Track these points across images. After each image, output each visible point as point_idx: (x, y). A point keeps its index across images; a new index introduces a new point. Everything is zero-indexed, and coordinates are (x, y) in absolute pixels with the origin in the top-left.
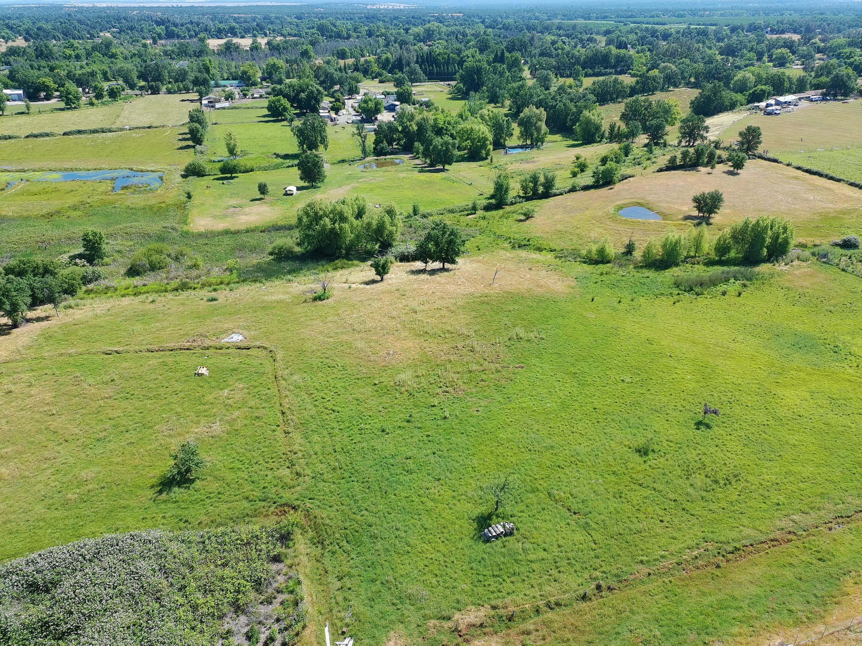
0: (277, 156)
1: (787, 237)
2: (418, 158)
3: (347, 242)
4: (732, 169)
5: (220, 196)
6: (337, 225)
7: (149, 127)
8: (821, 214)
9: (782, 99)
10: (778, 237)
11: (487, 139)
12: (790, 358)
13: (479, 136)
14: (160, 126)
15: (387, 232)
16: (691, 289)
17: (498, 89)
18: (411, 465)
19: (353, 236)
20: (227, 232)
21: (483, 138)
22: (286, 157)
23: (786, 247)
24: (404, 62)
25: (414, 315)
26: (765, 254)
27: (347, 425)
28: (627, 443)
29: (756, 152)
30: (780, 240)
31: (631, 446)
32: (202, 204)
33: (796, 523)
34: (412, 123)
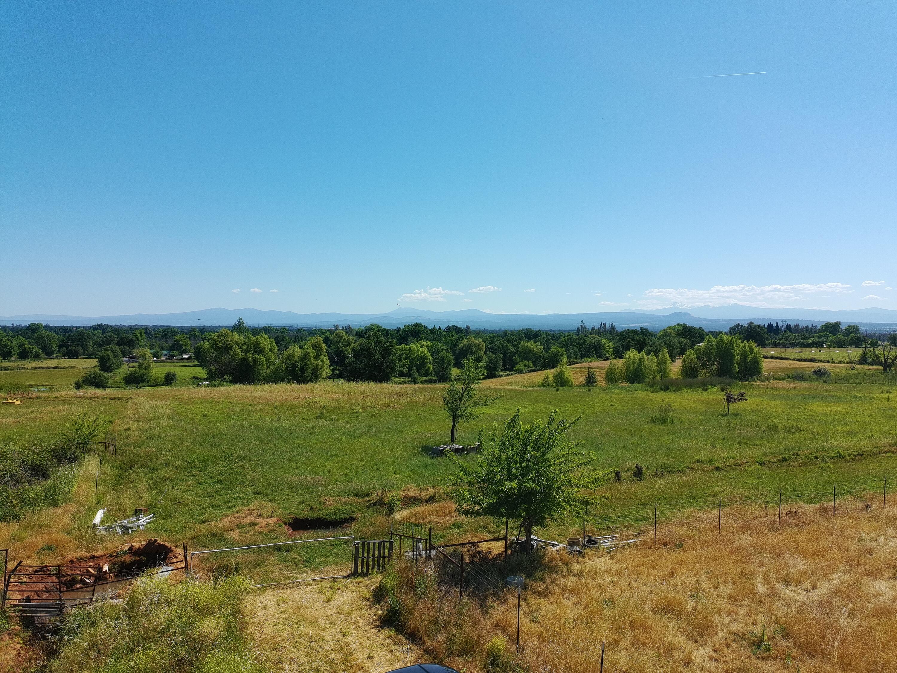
1: (755, 356)
3: (261, 378)
6: (250, 355)
7: (55, 368)
10: (746, 357)
11: (426, 358)
13: (418, 355)
14: (68, 367)
15: (310, 368)
16: (668, 389)
19: (269, 371)
21: (421, 357)
23: (757, 368)
26: (737, 370)
30: (749, 359)
34: (348, 348)
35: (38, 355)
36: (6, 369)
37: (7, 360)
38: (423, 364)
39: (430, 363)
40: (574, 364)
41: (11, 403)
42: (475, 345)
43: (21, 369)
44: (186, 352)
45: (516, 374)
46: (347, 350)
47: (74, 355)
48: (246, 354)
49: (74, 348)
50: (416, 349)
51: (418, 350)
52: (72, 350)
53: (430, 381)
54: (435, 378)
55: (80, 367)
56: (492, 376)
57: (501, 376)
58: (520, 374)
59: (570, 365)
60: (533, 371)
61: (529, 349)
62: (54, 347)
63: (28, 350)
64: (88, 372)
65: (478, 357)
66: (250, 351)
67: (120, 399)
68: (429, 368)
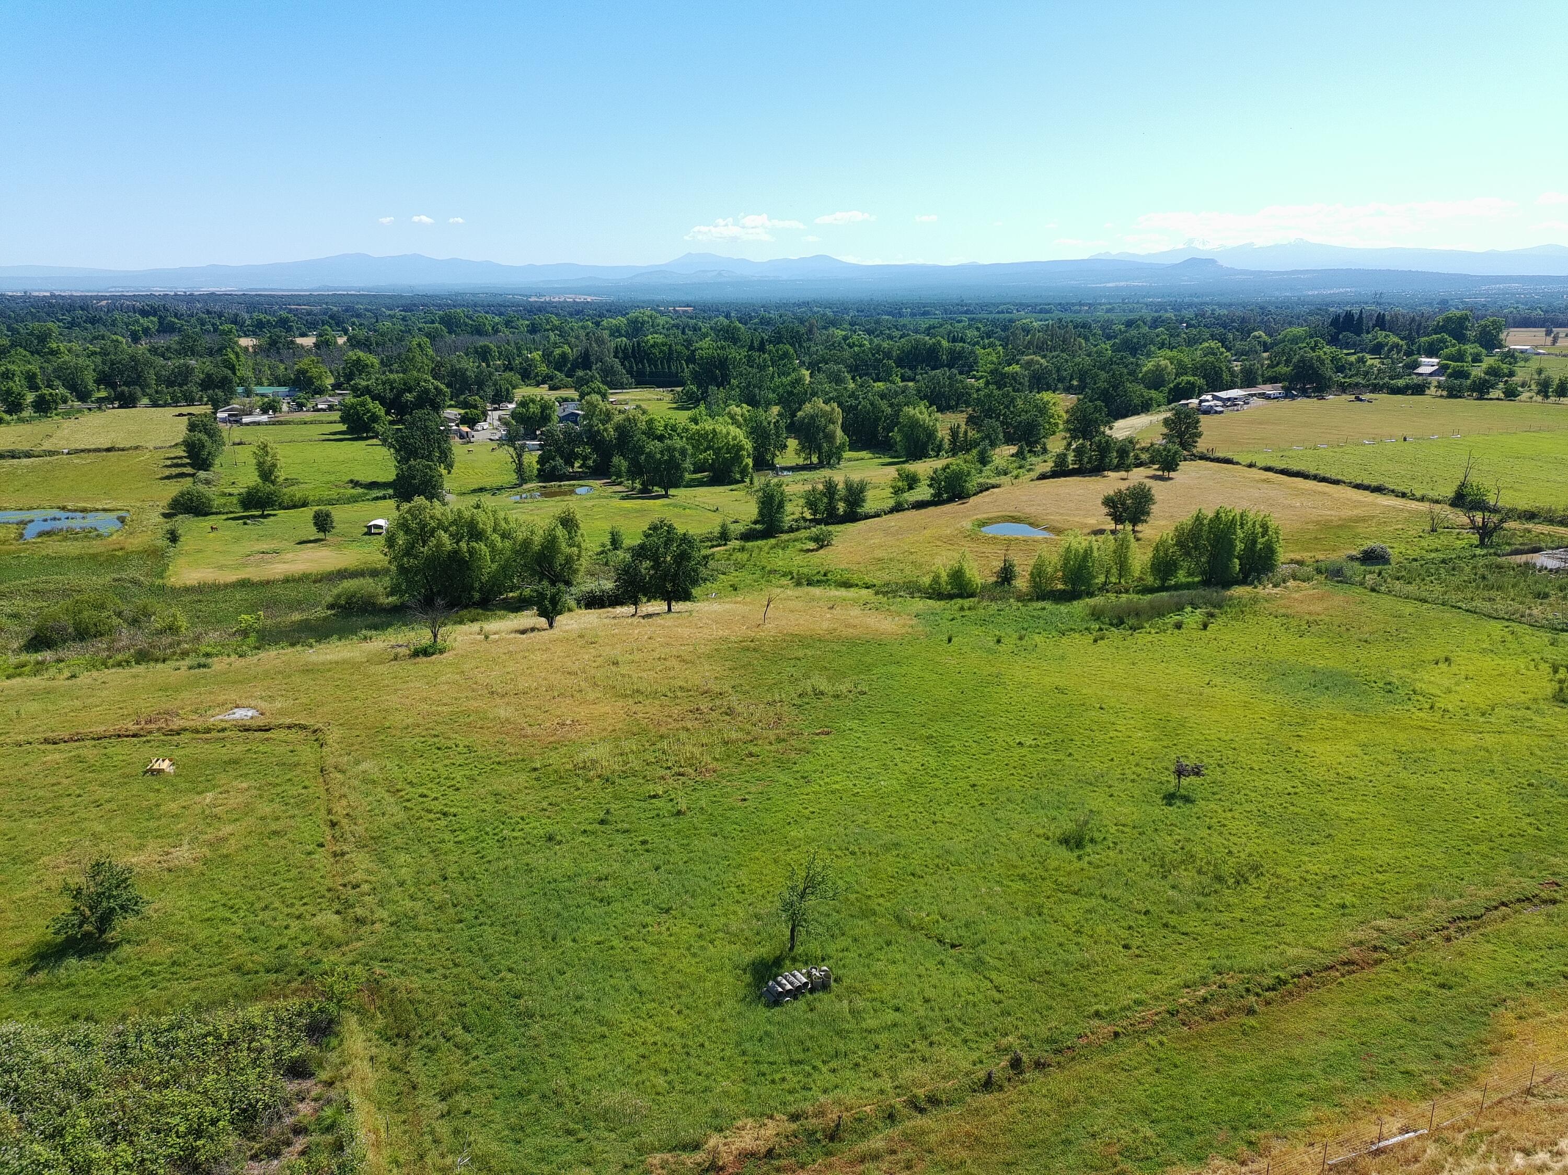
0: (355, 484)
1: (1270, 541)
2: (620, 484)
3: (484, 579)
4: (1160, 473)
5: (237, 540)
6: (463, 545)
7: (108, 450)
8: (1318, 523)
9: (1223, 394)
10: (1254, 542)
11: (741, 448)
12: (1313, 703)
13: (728, 443)
14: (130, 448)
15: (560, 559)
16: (1122, 622)
17: (757, 391)
18: (609, 889)
19: (494, 566)
20: (244, 584)
21: (734, 446)
22: (373, 485)
23: (1270, 558)
24: (593, 359)
25: (614, 668)
26: (1238, 568)
27: (473, 833)
28: (1041, 831)
29: (1195, 451)
30: (1259, 546)
31: (1050, 834)
32: (200, 551)
33: (1383, 932)
34: (608, 426)
35: (65, 402)
36: (28, 455)
37: (15, 417)
38: (738, 458)
39: (749, 456)
40: (987, 489)
41: (160, 771)
42: (824, 414)
43: (51, 453)
44: (320, 391)
45: (892, 511)
46: (606, 430)
47: (127, 402)
48: (457, 543)
49: (126, 389)
50: (724, 431)
51: (728, 433)
52: (123, 393)
53: (747, 536)
54: (758, 527)
55: (151, 446)
56: (852, 517)
57: (867, 517)
58: (898, 511)
59: (981, 491)
60: (920, 505)
61: (917, 421)
62: (91, 385)
63: (48, 397)
64: (169, 462)
65: (830, 437)
66: (463, 537)
67: (303, 727)
68: (747, 465)
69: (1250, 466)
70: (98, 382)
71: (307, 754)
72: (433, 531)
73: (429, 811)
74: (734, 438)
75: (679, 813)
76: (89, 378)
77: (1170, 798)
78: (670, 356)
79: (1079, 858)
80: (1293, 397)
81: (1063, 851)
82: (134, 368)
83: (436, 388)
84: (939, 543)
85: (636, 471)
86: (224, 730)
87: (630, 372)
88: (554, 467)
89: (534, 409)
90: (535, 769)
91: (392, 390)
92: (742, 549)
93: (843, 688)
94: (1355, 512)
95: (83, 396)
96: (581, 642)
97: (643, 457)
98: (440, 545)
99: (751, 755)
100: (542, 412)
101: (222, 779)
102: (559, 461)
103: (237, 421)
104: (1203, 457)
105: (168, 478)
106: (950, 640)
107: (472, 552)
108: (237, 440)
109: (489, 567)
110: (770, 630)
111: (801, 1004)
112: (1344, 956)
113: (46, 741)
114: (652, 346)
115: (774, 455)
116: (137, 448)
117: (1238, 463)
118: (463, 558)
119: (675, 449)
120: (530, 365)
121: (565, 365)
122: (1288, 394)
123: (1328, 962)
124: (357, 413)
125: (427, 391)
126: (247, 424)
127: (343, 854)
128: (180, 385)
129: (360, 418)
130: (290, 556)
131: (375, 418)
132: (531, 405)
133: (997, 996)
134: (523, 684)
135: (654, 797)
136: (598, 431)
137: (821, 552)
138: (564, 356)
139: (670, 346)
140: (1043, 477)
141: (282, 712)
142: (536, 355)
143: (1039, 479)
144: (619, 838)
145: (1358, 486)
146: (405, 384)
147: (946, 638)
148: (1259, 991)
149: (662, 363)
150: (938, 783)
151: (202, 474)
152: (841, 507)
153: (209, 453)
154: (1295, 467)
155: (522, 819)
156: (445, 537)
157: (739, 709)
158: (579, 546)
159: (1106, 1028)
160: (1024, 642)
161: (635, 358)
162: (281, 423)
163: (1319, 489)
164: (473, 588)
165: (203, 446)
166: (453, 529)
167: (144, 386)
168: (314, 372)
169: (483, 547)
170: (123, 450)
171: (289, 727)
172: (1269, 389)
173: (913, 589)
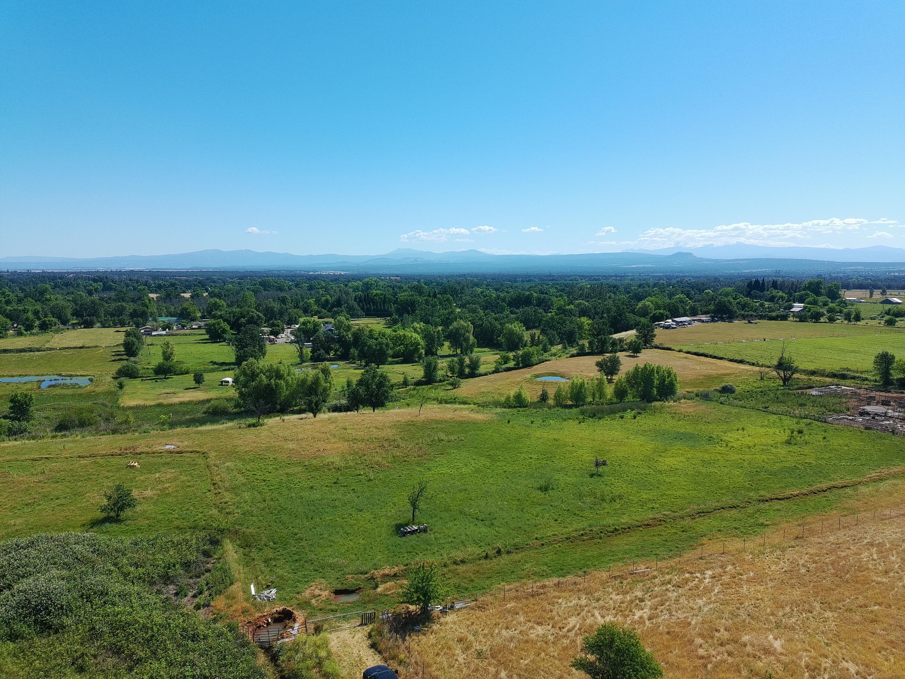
0: (214, 363)
1: (672, 380)
2: (354, 363)
3: (282, 398)
4: (633, 354)
5: (153, 388)
6: (273, 381)
7: (81, 348)
8: (705, 376)
9: (678, 319)
10: (664, 380)
11: (419, 344)
13: (411, 342)
14: (92, 347)
15: (320, 390)
16: (594, 415)
17: (430, 318)
20: (159, 405)
21: (415, 343)
22: (223, 364)
23: (672, 388)
24: (342, 302)
26: (656, 392)
29: (653, 344)
30: (666, 382)
31: (534, 486)
33: (666, 516)
34: (348, 333)
35: (55, 325)
36: (38, 350)
37: (29, 332)
38: (416, 350)
39: (423, 348)
40: (543, 362)
41: (134, 466)
42: (463, 327)
43: (51, 349)
44: (194, 319)
45: (493, 372)
46: (347, 335)
47: (88, 325)
48: (270, 380)
49: (89, 318)
50: (410, 335)
51: (412, 336)
52: (87, 320)
53: (419, 383)
54: (423, 379)
55: (103, 346)
56: (473, 375)
57: (481, 375)
58: (496, 373)
59: (540, 363)
60: (509, 369)
61: (513, 331)
62: (69, 316)
63: (47, 322)
64: (114, 354)
65: (467, 340)
66: (272, 377)
67: (198, 452)
68: (422, 353)
69: (680, 351)
70: (73, 315)
71: (200, 461)
72: (258, 374)
73: (257, 480)
74: (415, 339)
75: (370, 480)
76: (69, 312)
77: (592, 476)
78: (384, 301)
79: (545, 494)
80: (716, 321)
81: (539, 492)
82: (94, 308)
83: (258, 316)
84: (513, 385)
85: (362, 356)
86: (161, 453)
87: (362, 309)
88: (320, 354)
89: (309, 326)
90: (305, 466)
91: (234, 317)
92: (414, 389)
93: (452, 438)
94: (726, 372)
95: (64, 322)
96: (329, 422)
97: (366, 348)
98: (261, 381)
99: (405, 461)
100: (314, 328)
101: (163, 469)
102: (322, 351)
103: (149, 334)
104: (656, 347)
105: (114, 361)
106: (509, 422)
107: (276, 386)
108: (150, 343)
109: (285, 393)
110: (422, 417)
111: (414, 536)
112: (646, 523)
113: (79, 457)
114: (375, 295)
115: (437, 349)
116: (96, 347)
117: (674, 350)
118: (272, 388)
119: (383, 343)
120: (308, 306)
121: (327, 306)
122: (713, 321)
123: (639, 524)
124: (215, 329)
125: (253, 317)
126: (155, 336)
127: (219, 493)
128: (118, 316)
129: (217, 331)
130: (181, 395)
131: (224, 331)
132: (308, 324)
133: (496, 534)
134: (300, 436)
135: (359, 475)
136: (343, 336)
137: (454, 390)
138: (327, 301)
139: (385, 295)
140: (573, 356)
141: (187, 446)
142: (312, 301)
143: (570, 357)
144: (342, 488)
145: (731, 360)
146: (241, 314)
147: (507, 422)
148: (606, 532)
149: (380, 304)
150: (489, 471)
151: (132, 359)
152: (467, 370)
153: (137, 348)
154: (701, 351)
155: (299, 482)
156: (264, 377)
157: (402, 445)
158: (330, 383)
159: (539, 542)
160: (545, 423)
161: (365, 302)
162: (173, 335)
163: (711, 361)
164: (277, 403)
165: (134, 344)
166: (267, 374)
167: (98, 316)
168: (191, 309)
169: (282, 382)
170: (89, 348)
171: (191, 452)
172: (704, 318)
173: (497, 404)
